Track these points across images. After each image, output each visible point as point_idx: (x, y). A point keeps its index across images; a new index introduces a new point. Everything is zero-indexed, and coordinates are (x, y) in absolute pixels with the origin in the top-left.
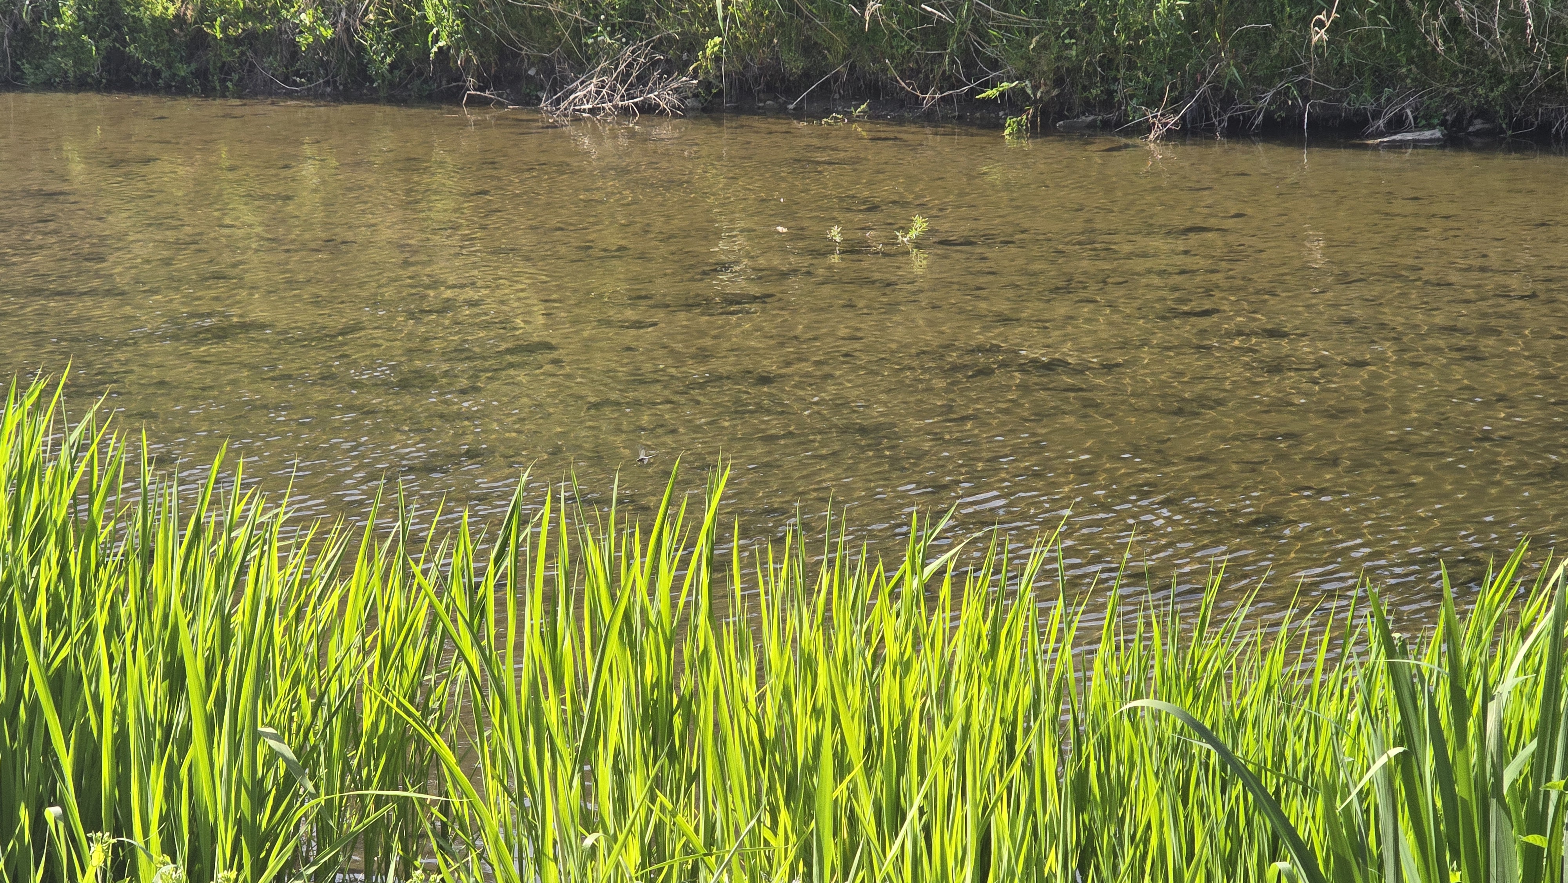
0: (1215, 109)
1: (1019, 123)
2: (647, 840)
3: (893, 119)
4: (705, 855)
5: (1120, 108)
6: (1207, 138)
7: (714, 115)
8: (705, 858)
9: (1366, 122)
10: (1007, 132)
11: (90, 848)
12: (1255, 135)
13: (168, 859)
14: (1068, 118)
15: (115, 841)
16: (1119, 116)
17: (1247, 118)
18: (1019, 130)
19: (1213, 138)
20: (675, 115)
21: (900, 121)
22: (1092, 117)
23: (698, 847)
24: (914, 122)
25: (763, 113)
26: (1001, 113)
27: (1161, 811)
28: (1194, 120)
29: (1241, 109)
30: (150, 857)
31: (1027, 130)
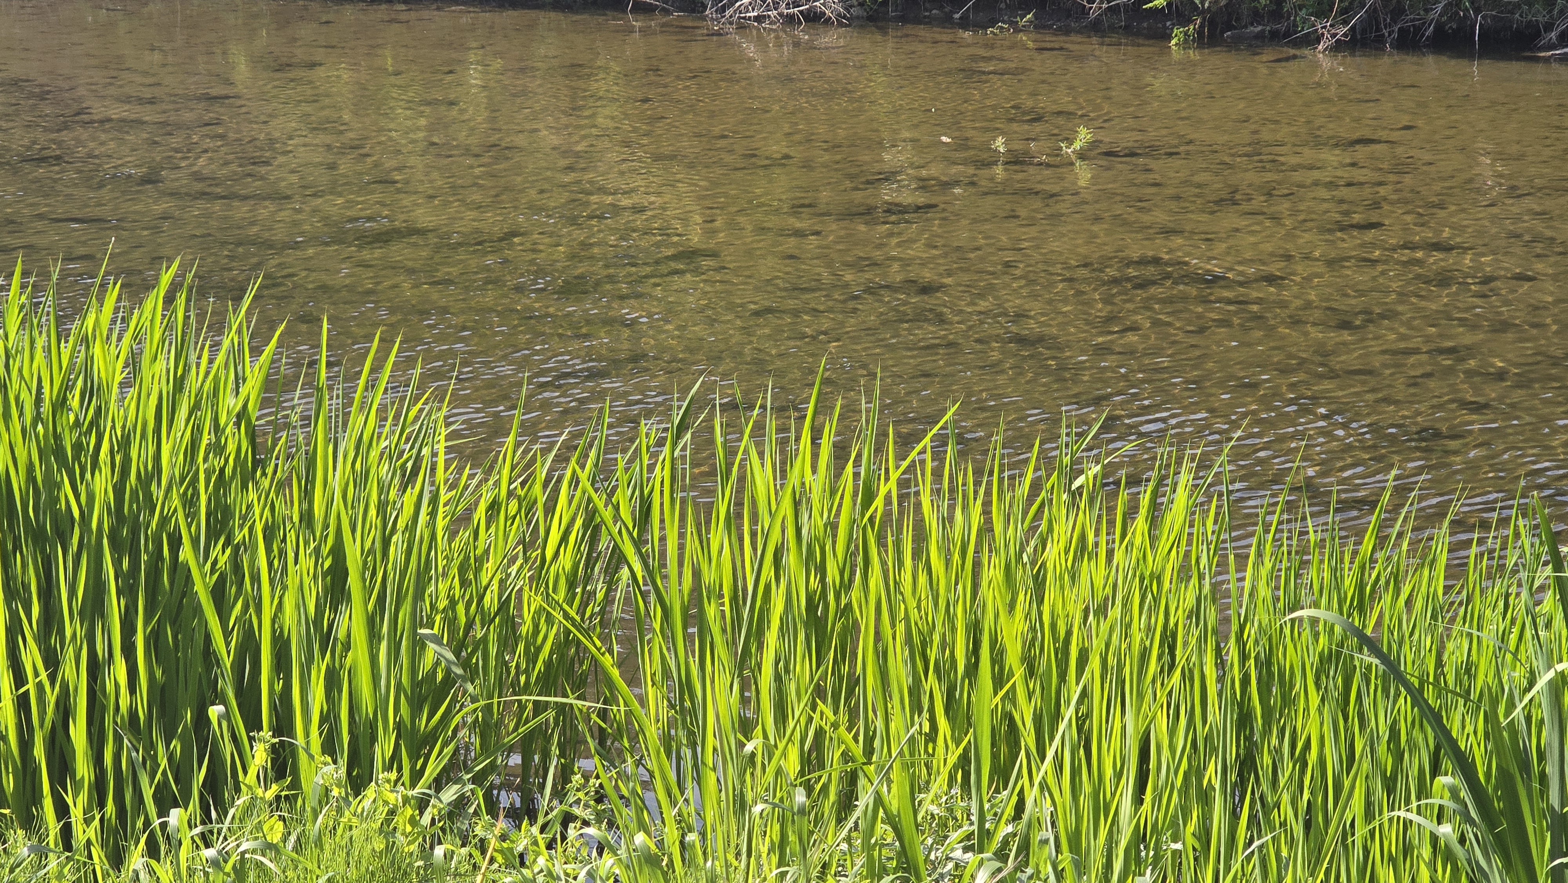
0: (1385, 20)
1: (1186, 34)
2: (807, 747)
3: (1059, 29)
4: (864, 764)
5: (1289, 18)
6: (1376, 49)
7: (880, 24)
8: (865, 767)
9: (1538, 34)
10: (1173, 42)
11: (252, 748)
12: (1425, 46)
13: (329, 759)
14: (1235, 28)
15: (277, 740)
16: (1288, 27)
17: (1417, 29)
18: (1186, 41)
19: (1383, 49)
20: (841, 24)
21: (1067, 31)
22: (1260, 28)
23: (856, 754)
24: (1079, 32)
25: (929, 22)
26: (1168, 23)
27: (1322, 724)
28: (1364, 31)
29: (1413, 20)
30: (311, 757)
31: (1194, 40)
